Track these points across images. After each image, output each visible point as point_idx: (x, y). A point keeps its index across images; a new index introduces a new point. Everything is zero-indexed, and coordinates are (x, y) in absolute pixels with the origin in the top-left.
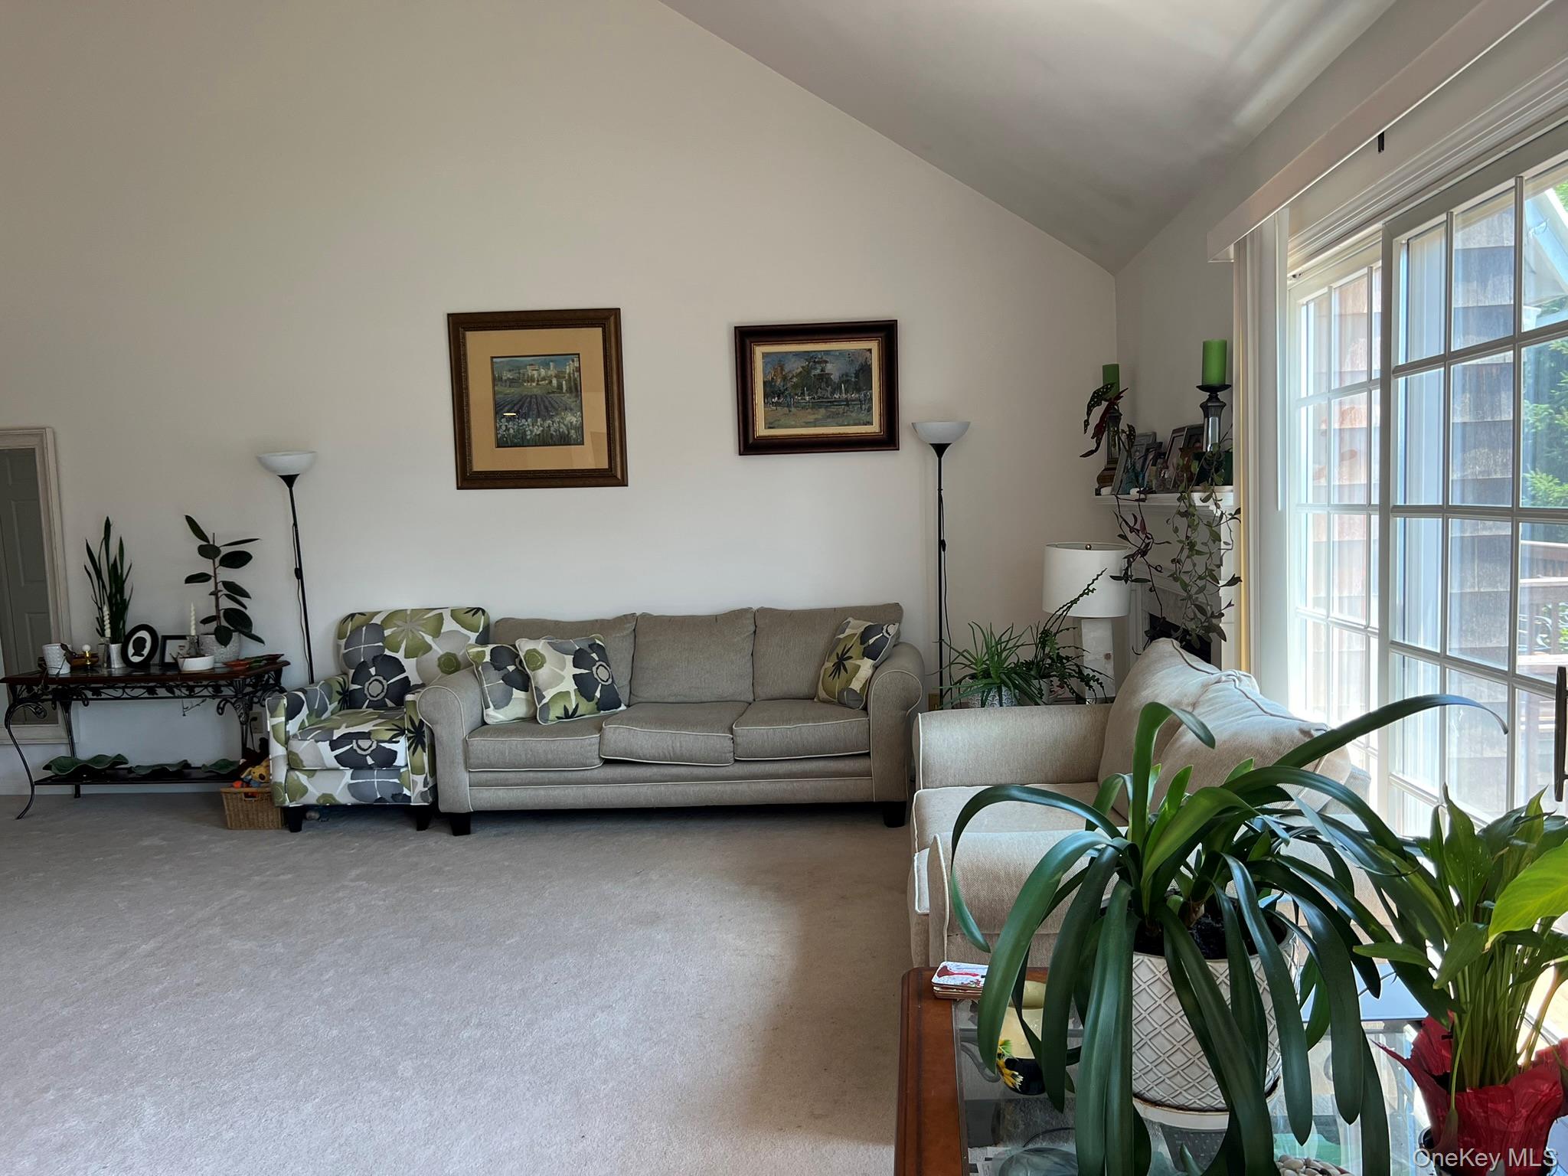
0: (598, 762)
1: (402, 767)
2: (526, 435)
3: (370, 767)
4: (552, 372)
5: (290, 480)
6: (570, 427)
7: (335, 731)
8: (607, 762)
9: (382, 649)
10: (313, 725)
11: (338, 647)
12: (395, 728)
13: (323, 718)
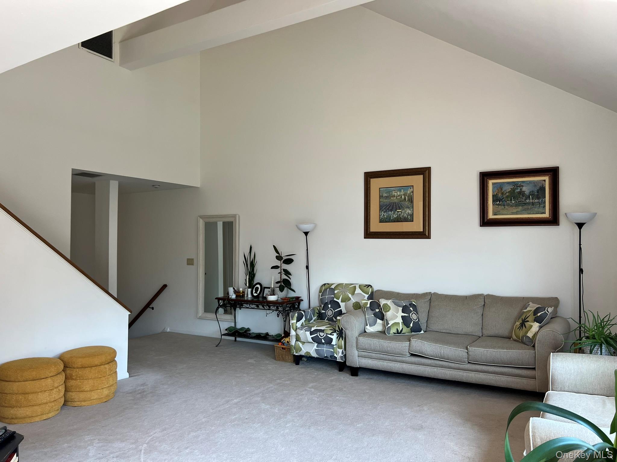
0: (408, 355)
1: (335, 345)
2: (391, 218)
3: (323, 344)
4: (402, 193)
5: (306, 233)
6: (409, 214)
7: (312, 328)
8: (412, 355)
9: (333, 298)
10: (306, 324)
11: (319, 295)
12: (333, 329)
13: (310, 322)
